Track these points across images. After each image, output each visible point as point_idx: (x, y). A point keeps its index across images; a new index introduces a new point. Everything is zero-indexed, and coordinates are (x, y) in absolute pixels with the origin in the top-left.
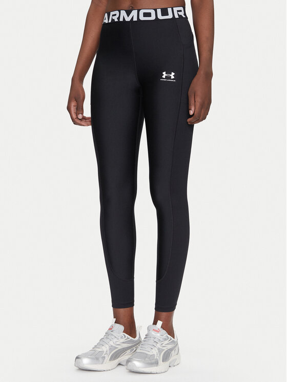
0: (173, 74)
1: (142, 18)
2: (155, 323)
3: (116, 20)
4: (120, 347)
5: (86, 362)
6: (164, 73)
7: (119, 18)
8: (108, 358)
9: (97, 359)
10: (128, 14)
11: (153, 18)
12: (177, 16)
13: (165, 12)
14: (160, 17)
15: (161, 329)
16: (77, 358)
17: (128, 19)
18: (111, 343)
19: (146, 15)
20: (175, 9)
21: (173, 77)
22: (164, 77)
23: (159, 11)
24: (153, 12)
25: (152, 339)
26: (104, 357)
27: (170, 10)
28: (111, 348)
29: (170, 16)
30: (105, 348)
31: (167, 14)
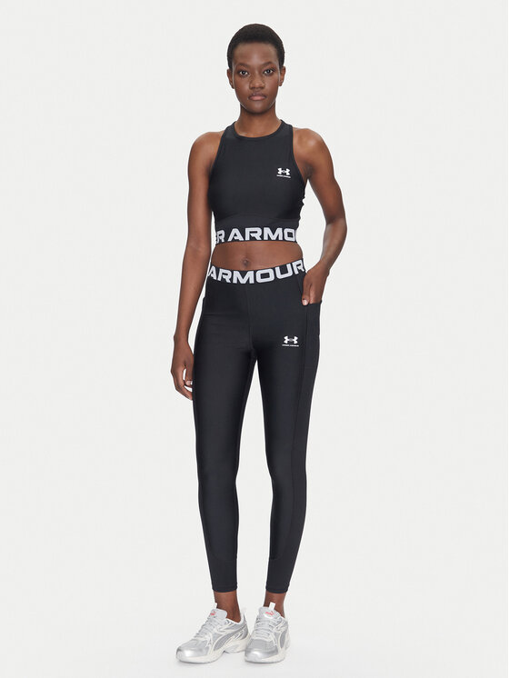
0: (296, 338)
1: (259, 280)
2: (266, 604)
3: (228, 281)
4: (224, 634)
5: (188, 654)
6: (286, 338)
7: (231, 279)
8: (211, 648)
9: (201, 650)
10: (243, 275)
11: (272, 278)
12: (297, 272)
13: (284, 270)
14: (280, 276)
15: (274, 611)
16: (179, 650)
17: (243, 281)
18: (215, 630)
19: (264, 276)
20: (295, 264)
21: (296, 342)
22: (286, 342)
23: (278, 269)
24: (271, 272)
25: (267, 623)
26: (208, 648)
27: (289, 266)
28: (216, 636)
29: (290, 274)
30: (209, 637)
31: (287, 272)
